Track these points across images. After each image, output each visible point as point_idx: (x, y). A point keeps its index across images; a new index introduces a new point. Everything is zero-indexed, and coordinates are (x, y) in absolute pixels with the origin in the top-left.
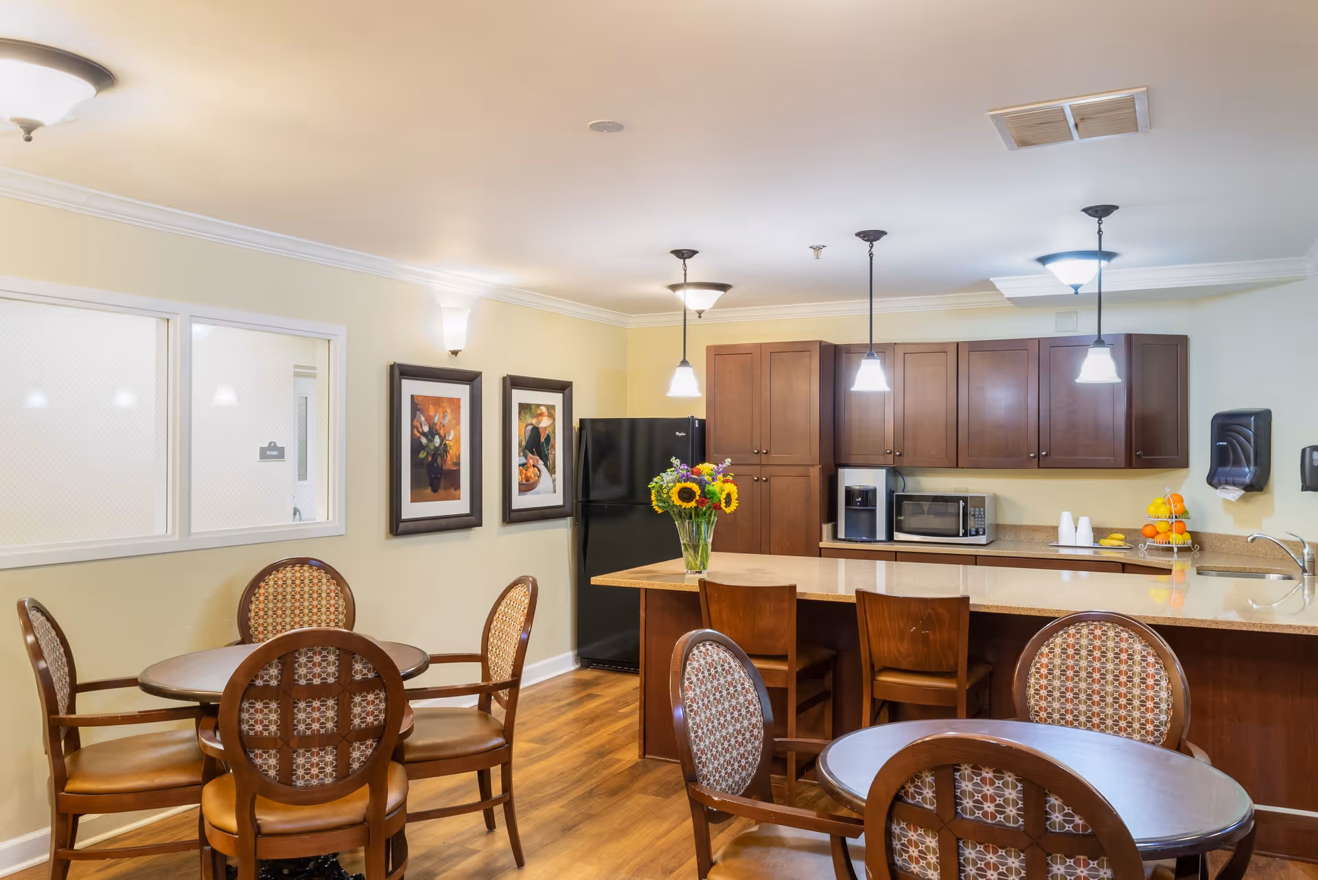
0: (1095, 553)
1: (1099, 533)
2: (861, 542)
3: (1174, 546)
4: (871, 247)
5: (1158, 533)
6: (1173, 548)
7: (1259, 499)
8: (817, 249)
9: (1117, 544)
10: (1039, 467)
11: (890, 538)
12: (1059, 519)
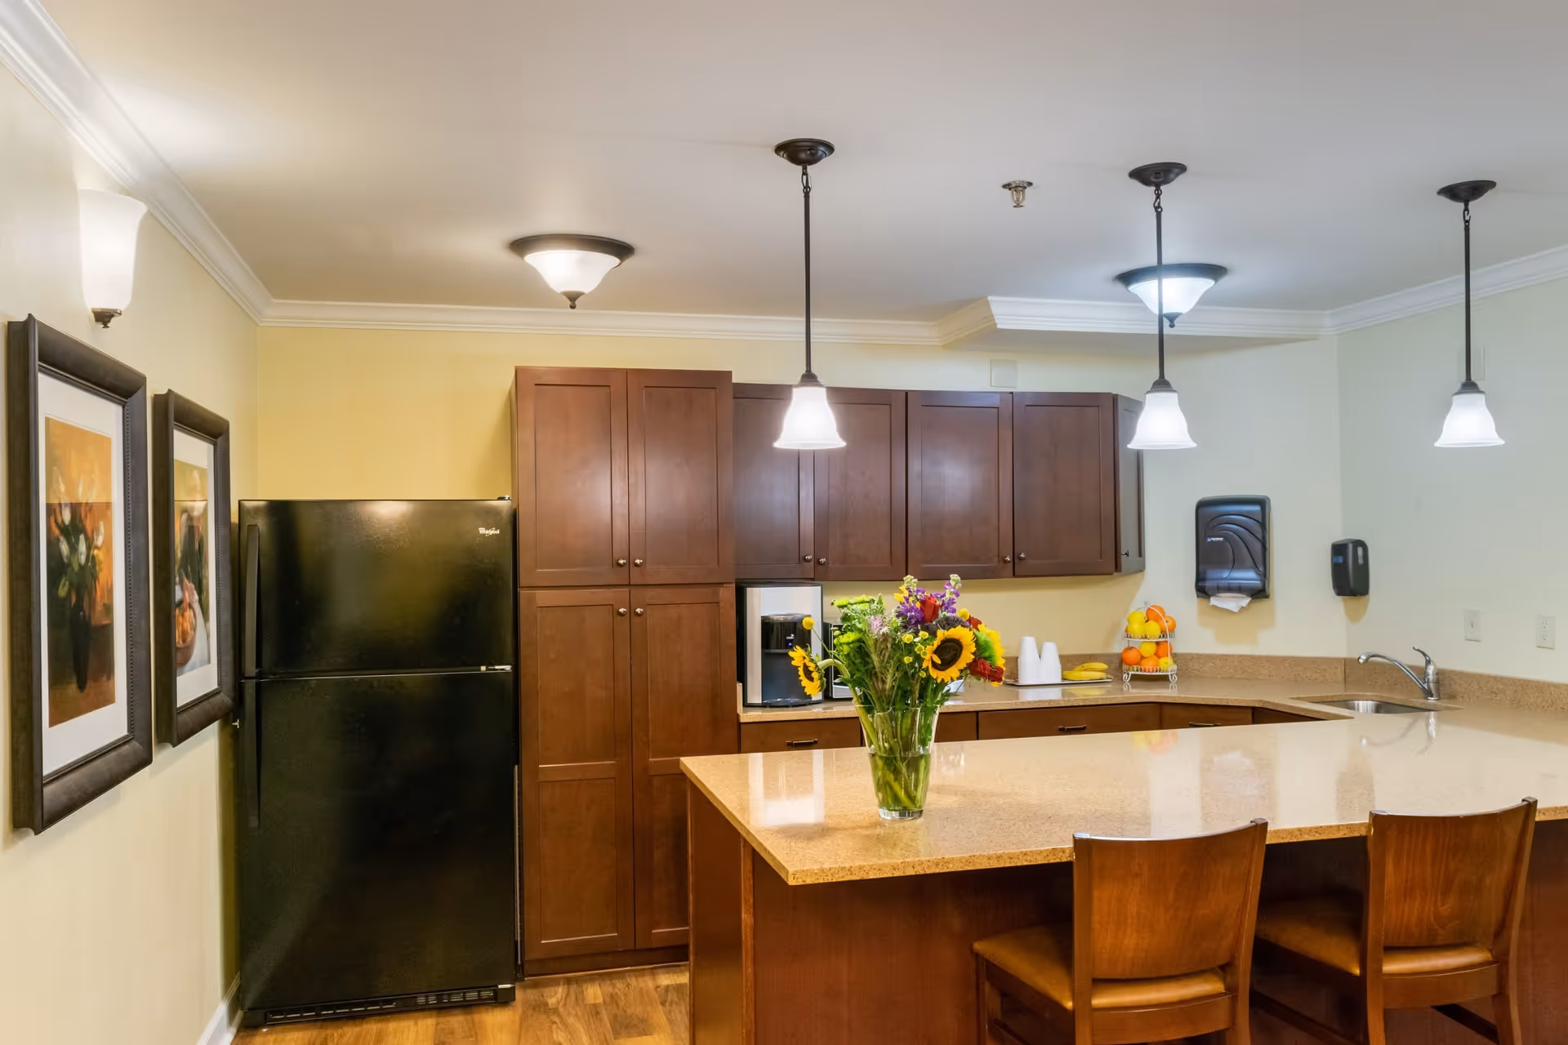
0: (1064, 694)
1: (1069, 662)
2: (794, 706)
3: (1169, 674)
4: (1158, 197)
5: (1143, 657)
6: (1168, 676)
7: (1262, 605)
8: (1017, 188)
9: (1098, 677)
10: (1014, 575)
11: (828, 697)
12: (1019, 647)
